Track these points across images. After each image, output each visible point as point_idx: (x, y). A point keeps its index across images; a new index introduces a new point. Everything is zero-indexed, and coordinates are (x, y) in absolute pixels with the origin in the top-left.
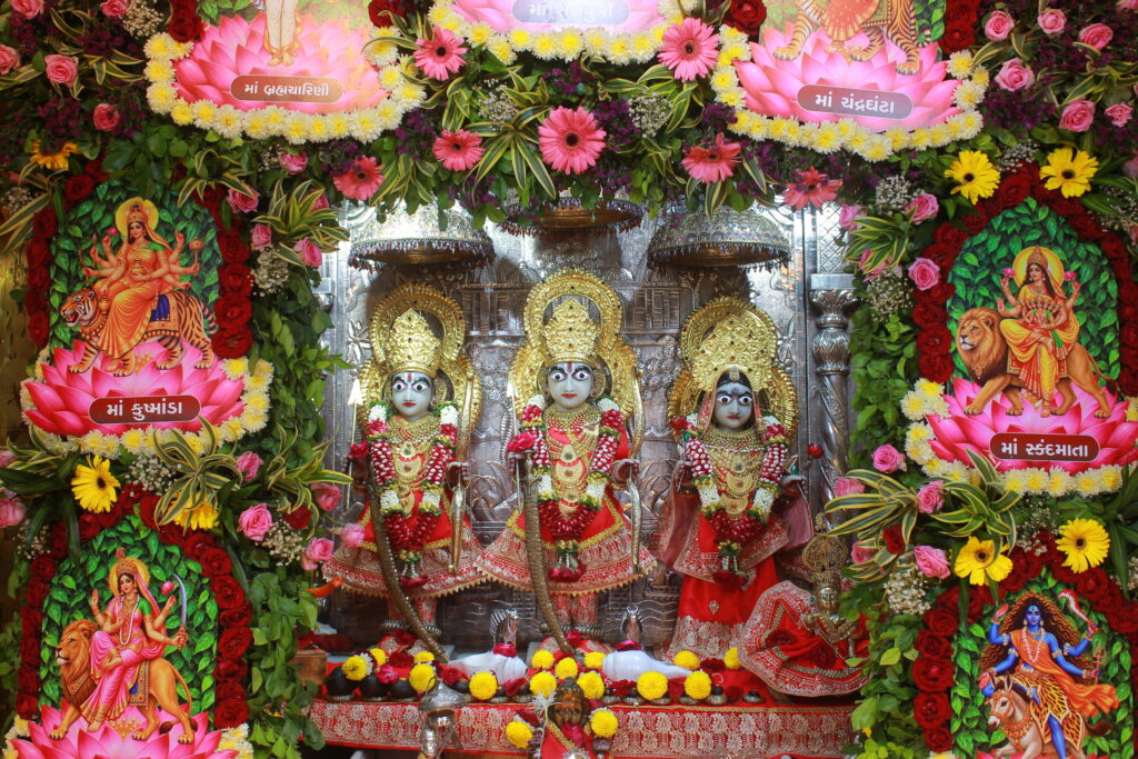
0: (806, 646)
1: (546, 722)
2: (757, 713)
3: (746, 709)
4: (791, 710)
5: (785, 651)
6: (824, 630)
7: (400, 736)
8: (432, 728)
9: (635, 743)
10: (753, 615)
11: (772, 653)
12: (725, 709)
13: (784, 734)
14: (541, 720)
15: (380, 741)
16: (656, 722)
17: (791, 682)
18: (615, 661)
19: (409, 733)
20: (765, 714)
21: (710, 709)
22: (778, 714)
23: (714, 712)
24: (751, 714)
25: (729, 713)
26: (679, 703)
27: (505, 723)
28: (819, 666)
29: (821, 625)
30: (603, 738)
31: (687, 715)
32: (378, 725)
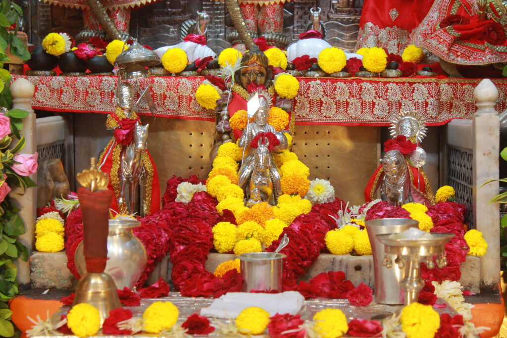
0: (478, 27)
1: (232, 85)
2: (430, 83)
3: (419, 80)
4: (462, 81)
5: (457, 29)
6: (496, 13)
7: (97, 102)
8: (127, 84)
9: (315, 109)
10: (430, 13)
11: (445, 31)
12: (399, 80)
13: (456, 102)
14: (228, 85)
15: (79, 106)
16: (335, 90)
17: (463, 56)
18: (298, 47)
19: (106, 99)
20: (437, 84)
21: (385, 80)
22: (449, 84)
23: (389, 82)
24: (423, 84)
25: (403, 83)
26: (357, 76)
27: (194, 89)
28: (489, 42)
29: (494, 9)
30: (285, 98)
31: (363, 85)
32: (77, 93)
